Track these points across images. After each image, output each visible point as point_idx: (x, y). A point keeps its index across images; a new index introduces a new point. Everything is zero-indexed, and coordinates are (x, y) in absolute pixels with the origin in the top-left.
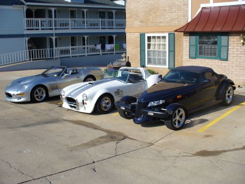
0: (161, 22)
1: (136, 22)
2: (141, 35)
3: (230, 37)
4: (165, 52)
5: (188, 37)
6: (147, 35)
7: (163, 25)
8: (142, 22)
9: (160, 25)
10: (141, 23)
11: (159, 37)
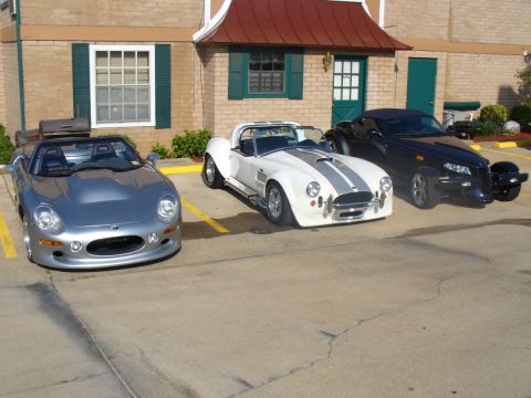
0: (134, 18)
1: (58, 12)
2: (75, 46)
3: (306, 56)
4: (147, 90)
5: (227, 55)
6: (93, 49)
7: (139, 24)
8: (79, 13)
9: (132, 24)
10: (72, 17)
11: (129, 54)
